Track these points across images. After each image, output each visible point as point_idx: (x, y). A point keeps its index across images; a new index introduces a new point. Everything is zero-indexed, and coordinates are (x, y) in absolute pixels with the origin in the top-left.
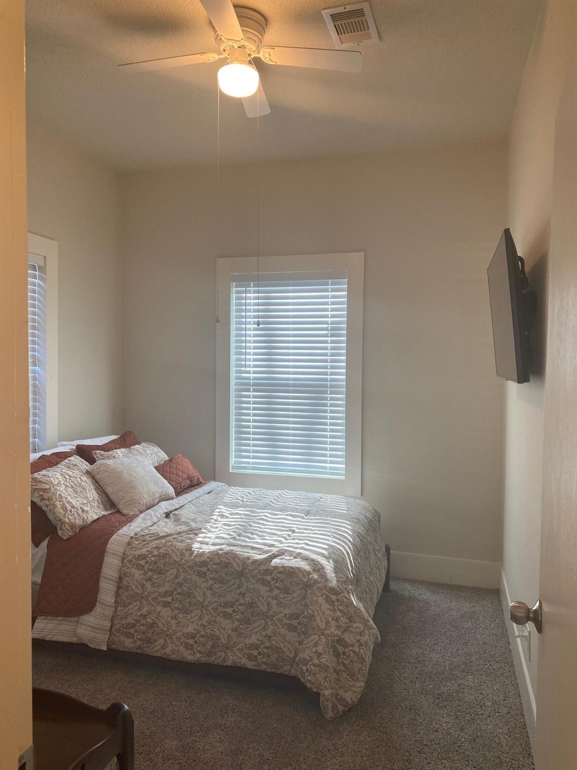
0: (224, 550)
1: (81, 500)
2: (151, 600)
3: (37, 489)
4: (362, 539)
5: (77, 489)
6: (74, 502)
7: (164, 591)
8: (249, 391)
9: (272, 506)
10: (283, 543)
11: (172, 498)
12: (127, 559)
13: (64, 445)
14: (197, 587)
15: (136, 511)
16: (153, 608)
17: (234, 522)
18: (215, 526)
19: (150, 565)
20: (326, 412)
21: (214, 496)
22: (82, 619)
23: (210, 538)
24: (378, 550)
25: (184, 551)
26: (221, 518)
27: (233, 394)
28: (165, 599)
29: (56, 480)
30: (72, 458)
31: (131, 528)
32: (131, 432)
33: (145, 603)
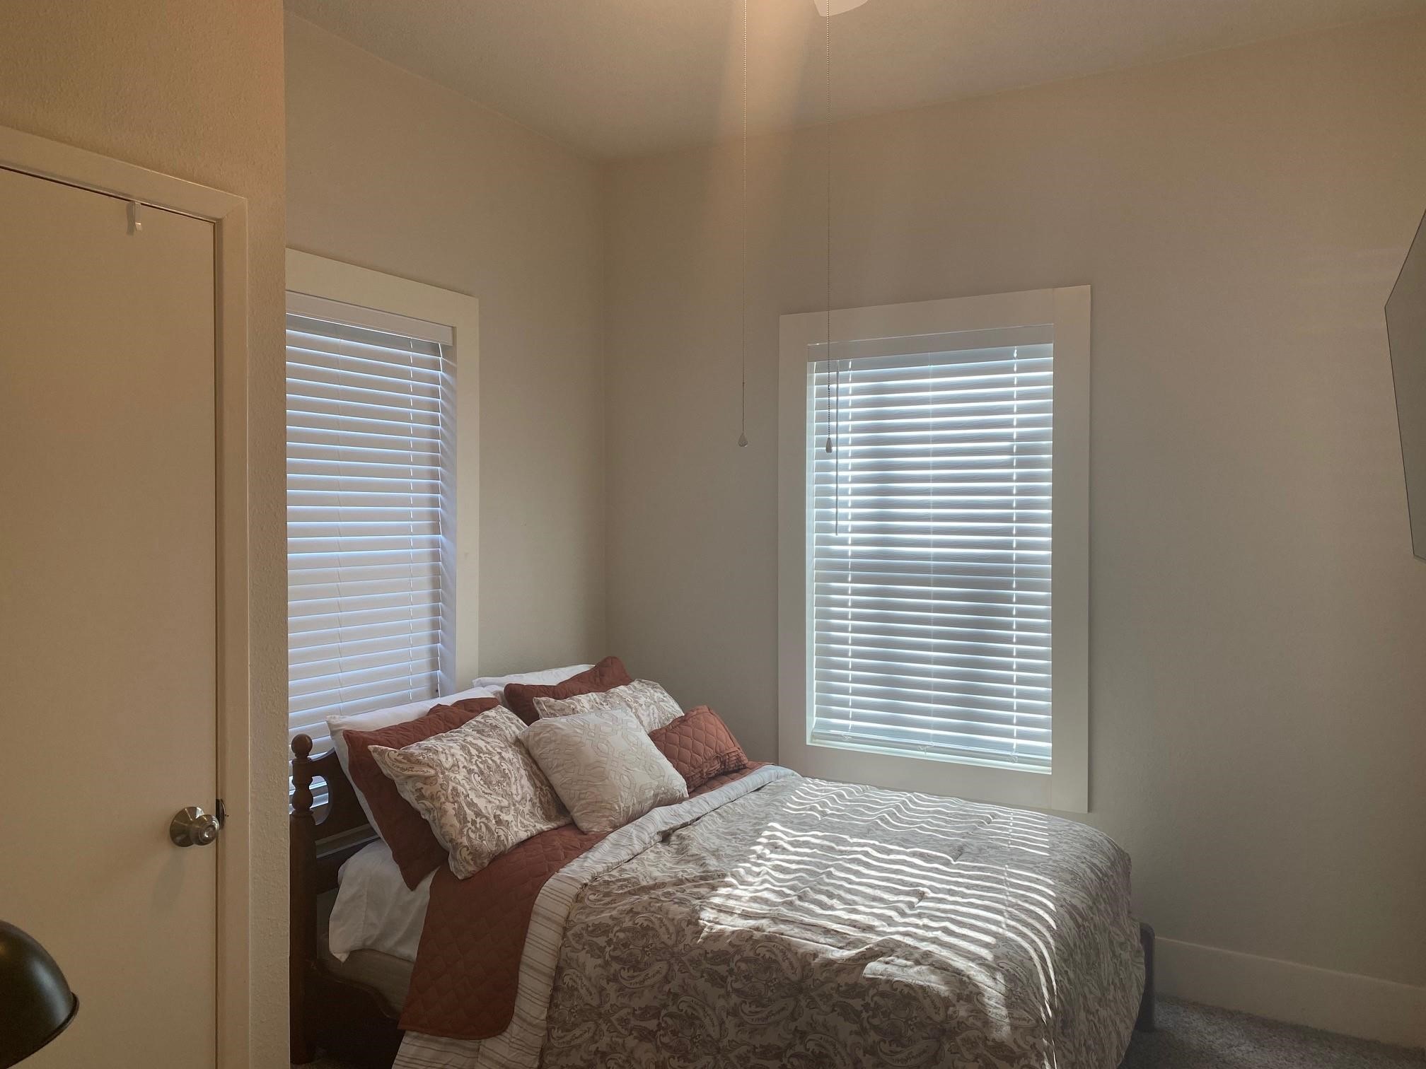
0: (764, 931)
1: (496, 800)
2: (616, 1023)
3: (410, 777)
4: (1080, 920)
5: (491, 778)
6: (481, 803)
7: (643, 1006)
8: (844, 580)
9: (884, 830)
10: (896, 924)
11: (680, 800)
12: (572, 932)
13: (483, 685)
14: (708, 1005)
15: (604, 824)
16: (620, 1041)
17: (798, 863)
18: (756, 869)
19: (614, 949)
20: (1008, 626)
21: (766, 797)
22: (484, 1046)
23: (738, 898)
24: (1121, 944)
25: (684, 925)
26: (772, 852)
27: (811, 585)
28: (643, 1024)
29: (450, 759)
30: (492, 713)
31: (586, 864)
32: (615, 658)
33: (604, 1027)
